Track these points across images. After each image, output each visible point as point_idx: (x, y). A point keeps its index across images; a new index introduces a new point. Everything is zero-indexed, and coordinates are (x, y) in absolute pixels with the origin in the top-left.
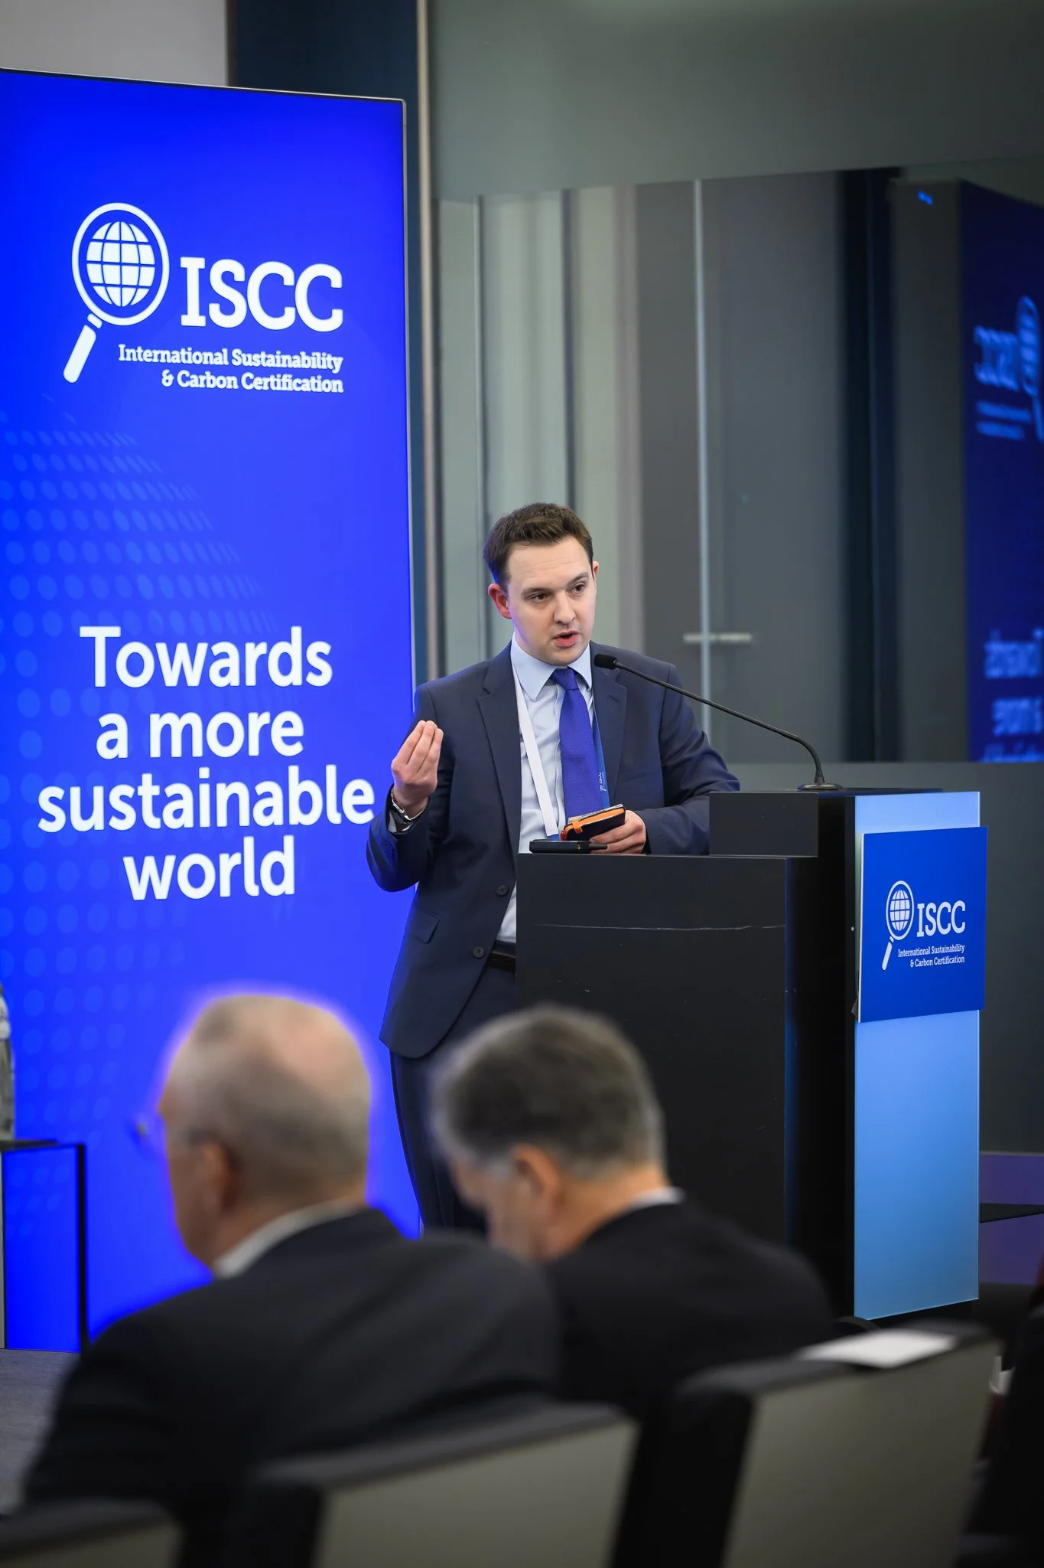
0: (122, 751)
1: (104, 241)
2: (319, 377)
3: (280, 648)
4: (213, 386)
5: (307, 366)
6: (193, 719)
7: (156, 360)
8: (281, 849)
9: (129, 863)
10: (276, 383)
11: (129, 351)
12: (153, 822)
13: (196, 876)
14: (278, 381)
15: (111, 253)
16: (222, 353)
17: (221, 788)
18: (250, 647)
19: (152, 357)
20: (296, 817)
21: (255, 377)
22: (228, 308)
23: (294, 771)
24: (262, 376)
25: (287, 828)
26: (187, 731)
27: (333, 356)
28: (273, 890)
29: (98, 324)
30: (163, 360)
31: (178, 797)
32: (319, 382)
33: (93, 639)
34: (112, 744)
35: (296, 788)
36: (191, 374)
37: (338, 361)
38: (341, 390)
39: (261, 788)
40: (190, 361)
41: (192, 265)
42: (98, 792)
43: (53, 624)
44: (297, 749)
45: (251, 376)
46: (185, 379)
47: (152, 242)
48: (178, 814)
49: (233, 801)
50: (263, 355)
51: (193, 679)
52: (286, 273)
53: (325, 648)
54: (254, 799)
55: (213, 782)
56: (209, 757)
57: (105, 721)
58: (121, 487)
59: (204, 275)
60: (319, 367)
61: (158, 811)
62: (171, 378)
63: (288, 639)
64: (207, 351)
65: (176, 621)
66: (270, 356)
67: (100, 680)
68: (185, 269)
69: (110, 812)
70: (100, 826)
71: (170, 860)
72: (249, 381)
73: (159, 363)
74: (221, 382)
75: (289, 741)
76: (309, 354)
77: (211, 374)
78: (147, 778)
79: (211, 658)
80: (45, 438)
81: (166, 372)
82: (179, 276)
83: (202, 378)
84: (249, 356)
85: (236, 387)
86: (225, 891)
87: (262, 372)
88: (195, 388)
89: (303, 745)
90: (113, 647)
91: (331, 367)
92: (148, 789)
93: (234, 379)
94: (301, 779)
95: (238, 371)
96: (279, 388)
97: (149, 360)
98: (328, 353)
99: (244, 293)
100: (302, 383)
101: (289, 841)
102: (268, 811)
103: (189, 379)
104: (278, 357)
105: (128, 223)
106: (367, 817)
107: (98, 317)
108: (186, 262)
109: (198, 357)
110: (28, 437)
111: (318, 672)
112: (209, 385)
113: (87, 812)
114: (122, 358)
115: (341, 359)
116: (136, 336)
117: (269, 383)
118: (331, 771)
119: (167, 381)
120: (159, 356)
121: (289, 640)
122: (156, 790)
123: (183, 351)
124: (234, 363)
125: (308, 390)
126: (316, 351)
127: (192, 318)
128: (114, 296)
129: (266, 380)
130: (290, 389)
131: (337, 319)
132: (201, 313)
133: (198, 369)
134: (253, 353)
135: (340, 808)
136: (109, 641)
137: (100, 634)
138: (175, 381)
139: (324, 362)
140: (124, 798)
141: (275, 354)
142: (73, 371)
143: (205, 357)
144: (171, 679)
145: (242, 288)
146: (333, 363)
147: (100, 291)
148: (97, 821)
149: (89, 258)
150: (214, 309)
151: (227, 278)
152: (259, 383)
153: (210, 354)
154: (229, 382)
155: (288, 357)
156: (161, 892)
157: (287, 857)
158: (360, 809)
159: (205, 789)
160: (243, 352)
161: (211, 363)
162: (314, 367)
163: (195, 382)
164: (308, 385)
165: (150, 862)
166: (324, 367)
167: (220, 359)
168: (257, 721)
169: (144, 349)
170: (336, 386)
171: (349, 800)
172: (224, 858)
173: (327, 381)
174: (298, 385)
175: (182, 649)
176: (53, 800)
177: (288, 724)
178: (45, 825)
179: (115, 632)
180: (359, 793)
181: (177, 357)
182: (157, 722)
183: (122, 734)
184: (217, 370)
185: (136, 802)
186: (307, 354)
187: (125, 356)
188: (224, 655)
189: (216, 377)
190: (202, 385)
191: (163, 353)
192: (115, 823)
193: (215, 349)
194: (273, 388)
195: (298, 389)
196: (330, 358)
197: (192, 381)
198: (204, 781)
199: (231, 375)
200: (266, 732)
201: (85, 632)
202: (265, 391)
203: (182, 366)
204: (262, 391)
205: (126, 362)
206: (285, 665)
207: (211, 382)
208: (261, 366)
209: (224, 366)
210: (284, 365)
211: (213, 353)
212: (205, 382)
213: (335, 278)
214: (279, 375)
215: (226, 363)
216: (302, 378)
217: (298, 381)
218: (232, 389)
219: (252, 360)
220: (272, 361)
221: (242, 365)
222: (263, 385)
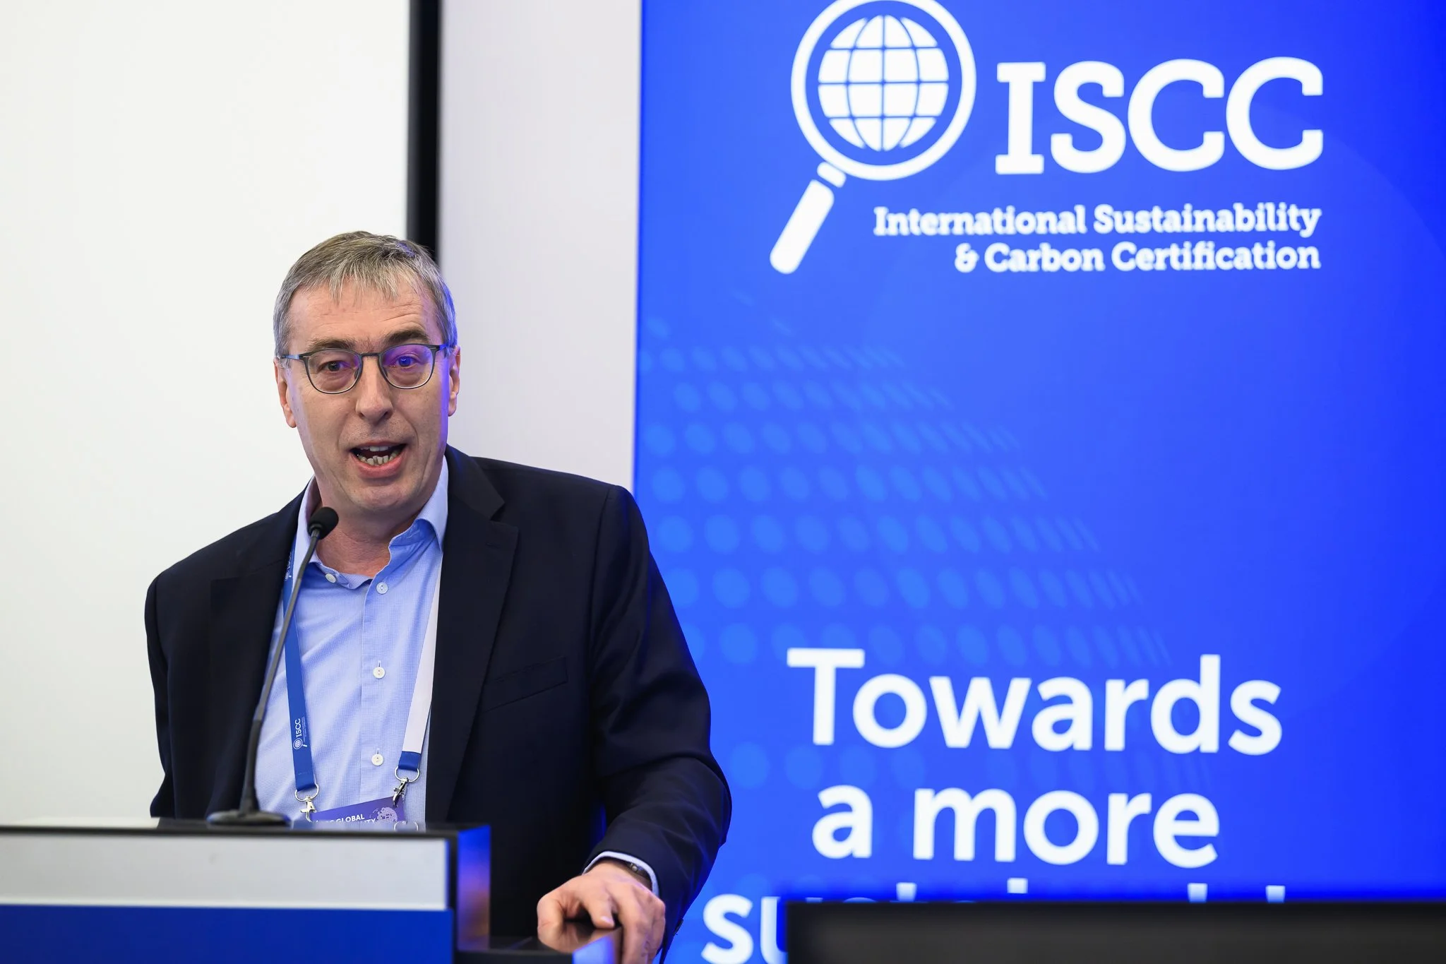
0: (860, 845)
1: (853, 49)
2: (1271, 244)
3: (1177, 689)
4: (1053, 268)
5: (1247, 228)
6: (1000, 801)
7: (944, 230)
10: (1181, 259)
11: (894, 218)
14: (1187, 254)
15: (866, 66)
16: (1075, 214)
18: (1114, 688)
19: (939, 226)
21: (1139, 248)
23: (1199, 896)
26: (986, 821)
27: (1300, 207)
29: (839, 181)
30: (958, 230)
32: (1270, 252)
33: (808, 674)
34: (841, 834)
36: (1012, 248)
37: (1313, 218)
38: (1316, 263)
40: (1010, 230)
41: (1020, 75)
43: (739, 645)
44: (1206, 856)
45: (1131, 247)
46: (999, 257)
47: (944, 45)
50: (1157, 212)
51: (1001, 736)
52: (1209, 78)
53: (1267, 692)
56: (1027, 864)
57: (829, 797)
58: (871, 429)
59: (1043, 94)
60: (1272, 227)
62: (973, 257)
63: (1193, 674)
64: (1044, 211)
65: (971, 642)
66: (1173, 215)
67: (824, 732)
68: (1006, 86)
72: (1126, 256)
73: (951, 236)
74: (1072, 260)
75: (1190, 842)
76: (1251, 207)
78: (906, 892)
79: (1034, 704)
80: (733, 358)
82: (993, 96)
83: (1033, 255)
84: (1129, 215)
85: (1100, 266)
87: (1154, 240)
89: (1218, 849)
90: (848, 683)
91: (1295, 226)
93: (1097, 254)
95: (1107, 242)
96: (1187, 265)
97: (930, 232)
98: (1292, 202)
99: (1123, 117)
100: (1235, 256)
103: (1008, 257)
105: (898, 18)
107: (836, 168)
108: (1006, 72)
109: (1026, 223)
110: (703, 358)
111: (1253, 732)
112: (1047, 267)
114: (880, 230)
115: (1317, 213)
116: (908, 195)
117: (1167, 260)
118: (1276, 896)
119: (966, 262)
120: (951, 225)
121: (1196, 677)
124: (1098, 228)
125: (1249, 266)
126: (1265, 202)
127: (1018, 161)
128: (869, 134)
129: (1161, 254)
130: (1210, 265)
131: (1311, 146)
132: (1035, 150)
133: (1026, 242)
136: (842, 673)
137: (826, 662)
138: (981, 263)
139: (1282, 220)
141: (1180, 209)
142: (787, 255)
143: (1041, 222)
144: (957, 735)
145: (1119, 108)
146: (1300, 220)
147: (843, 128)
149: (824, 77)
151: (1090, 93)
152: (1146, 260)
153: (1051, 216)
154: (1090, 260)
155: (1208, 214)
160: (1115, 209)
161: (1053, 230)
162: (1261, 227)
163: (1018, 262)
164: (1243, 259)
166: (1282, 226)
167: (1071, 223)
168: (1123, 809)
169: (922, 212)
170: (1308, 258)
173: (1287, 251)
174: (1226, 259)
175: (980, 689)
176: (730, 916)
177: (1188, 815)
178: (713, 954)
179: (854, 658)
181: (983, 224)
182: (927, 805)
183: (861, 818)
184: (1061, 242)
186: (1246, 207)
187: (887, 225)
188: (1063, 699)
190: (1033, 267)
191: (959, 218)
193: (1061, 207)
194: (1175, 265)
195: (1226, 266)
196: (1294, 212)
197: (1013, 262)
199: (1090, 248)
200: (1141, 828)
201: (798, 657)
202: (1160, 272)
203: (995, 238)
204: (1154, 271)
205: (887, 238)
206: (1186, 716)
207: (1052, 260)
208: (1152, 230)
209: (1078, 234)
210: (1199, 228)
211: (1057, 213)
212: (1040, 262)
213: (1311, 79)
214: (1187, 245)
215: (1082, 229)
216: (1234, 247)
217: (1227, 251)
218: (1094, 271)
219: (1135, 222)
220: (1173, 222)
221: (1114, 230)
222: (1155, 262)
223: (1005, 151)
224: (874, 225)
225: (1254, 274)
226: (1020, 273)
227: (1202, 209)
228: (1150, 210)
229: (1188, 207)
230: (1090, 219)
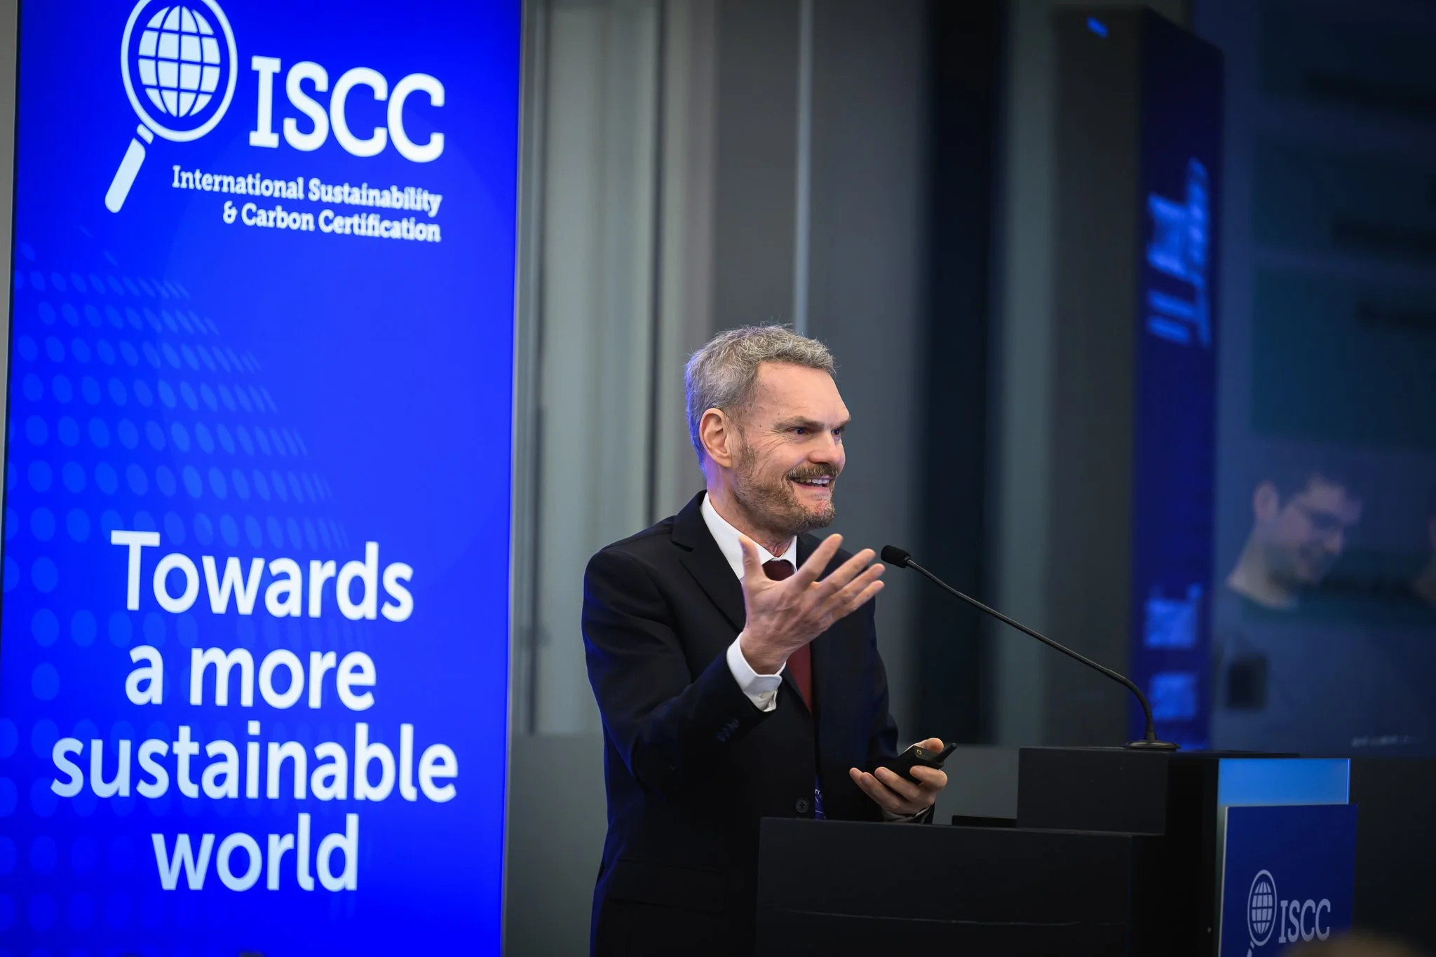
0: (155, 695)
1: (161, 30)
2: (413, 220)
3: (352, 569)
4: (284, 226)
5: (397, 206)
6: (242, 656)
7: (216, 188)
8: (342, 831)
9: (158, 840)
10: (360, 226)
11: (185, 175)
12: (189, 789)
13: (239, 862)
14: (363, 224)
15: (169, 46)
16: (297, 183)
17: (273, 747)
18: (315, 565)
19: (213, 185)
20: (363, 790)
21: (336, 215)
22: (306, 125)
23: (362, 730)
24: (344, 216)
25: (351, 804)
26: (236, 671)
27: (430, 192)
28: (332, 884)
29: (149, 138)
30: (225, 189)
31: (221, 758)
32: (412, 227)
33: (125, 549)
34: (143, 686)
35: (365, 751)
36: (258, 208)
37: (436, 200)
38: (438, 238)
39: (322, 751)
40: (257, 192)
41: (266, 66)
42: (125, 747)
43: (78, 523)
44: (366, 702)
45: (330, 214)
46: (251, 214)
47: (219, 35)
48: (220, 780)
49: (288, 765)
50: (346, 188)
51: (246, 606)
52: (378, 83)
53: (405, 571)
54: (313, 763)
55: (264, 740)
56: (261, 709)
57: (137, 654)
58: (167, 350)
59: (279, 81)
60: (413, 207)
61: (196, 777)
62: (234, 212)
63: (362, 558)
64: (279, 180)
65: (228, 526)
66: (355, 190)
67: (133, 603)
68: (257, 73)
69: (138, 774)
70: (125, 792)
71: (208, 840)
72: (327, 221)
73: (221, 193)
74: (295, 221)
75: (358, 690)
76: (401, 189)
77: (283, 210)
78: (185, 731)
79: (268, 579)
80: (79, 282)
81: (228, 204)
82: (249, 80)
83: (272, 214)
84: (330, 188)
85: (312, 227)
86: (273, 883)
87: (344, 210)
88: (262, 227)
89: (375, 697)
90: (150, 557)
91: (426, 208)
92: (185, 747)
93: (310, 217)
94: (372, 740)
95: (315, 208)
96: (363, 232)
97: (208, 188)
98: (424, 189)
99: (326, 106)
100: (392, 227)
101: (352, 821)
102: (329, 781)
103: (256, 215)
104: (364, 192)
105: (190, 9)
106: (448, 793)
107: (149, 128)
108: (257, 63)
109: (267, 188)
110: (58, 281)
111: (396, 603)
112: (280, 224)
113: (109, 774)
114: (176, 184)
115: (439, 198)
116: (194, 156)
117: (352, 226)
118: (407, 732)
119: (229, 216)
120: (221, 184)
122: (194, 748)
123: (250, 179)
124: (311, 196)
125: (399, 236)
126: (410, 186)
127: (262, 137)
128: (169, 103)
129: (348, 221)
130: (376, 234)
131: (435, 147)
132: (274, 130)
133: (267, 203)
134: (334, 185)
135: (416, 782)
136: (145, 550)
137: (135, 541)
138: (239, 216)
139: (419, 202)
140: (155, 757)
141: (360, 188)
142: (115, 198)
143: (276, 188)
144: (219, 605)
145: (324, 100)
146: (429, 202)
147: (153, 95)
148: (121, 785)
149: (142, 51)
150: (290, 125)
151: (307, 86)
152: (341, 225)
153: (282, 184)
154: (304, 222)
156: (196, 881)
157: (349, 842)
158: (439, 782)
159: (253, 749)
160: (322, 183)
161: (284, 196)
162: (406, 207)
163: (263, 219)
164: (399, 230)
165: (183, 841)
166: (418, 207)
167: (294, 191)
168: (321, 663)
169: (203, 173)
170: (432, 233)
171: (428, 771)
172: (273, 839)
173: (421, 226)
174: (387, 229)
175: (233, 564)
176: (70, 756)
177: (357, 669)
178: (58, 788)
179: (153, 539)
180: (439, 762)
181: (242, 186)
182: (199, 660)
183: (156, 673)
184: (290, 206)
185: (169, 762)
186: (398, 190)
187: (180, 181)
188: (284, 576)
189: (289, 214)
190: (271, 224)
191: (226, 179)
192: (144, 789)
193: (289, 178)
194: (356, 231)
195: (386, 235)
196: (426, 196)
197: (259, 218)
198: (254, 738)
199: (307, 212)
200: (330, 677)
201: (118, 537)
202: (347, 235)
203: (246, 198)
204: (343, 235)
205: (179, 189)
206: (357, 591)
207: (283, 220)
208: (343, 202)
209: (298, 199)
210: (371, 203)
211: (287, 182)
212: (275, 220)
213: (437, 93)
214: (364, 215)
215: (301, 196)
216: (392, 220)
217: (386, 223)
218: (308, 231)
219: (333, 195)
220: (357, 196)
221: (320, 199)
222: (344, 227)
223: (255, 129)
224: (173, 181)
225: (402, 240)
226: (262, 228)
227: (373, 187)
228: (342, 186)
229: (365, 185)
230: (307, 190)
